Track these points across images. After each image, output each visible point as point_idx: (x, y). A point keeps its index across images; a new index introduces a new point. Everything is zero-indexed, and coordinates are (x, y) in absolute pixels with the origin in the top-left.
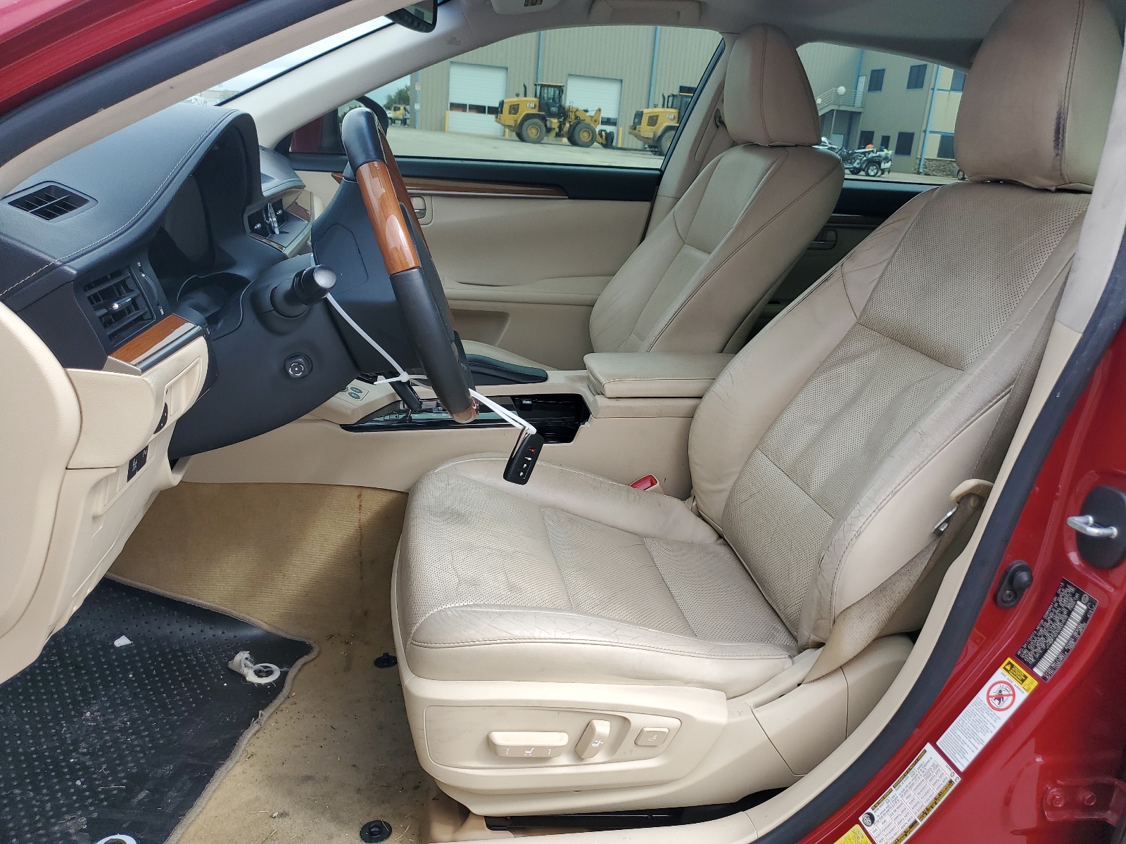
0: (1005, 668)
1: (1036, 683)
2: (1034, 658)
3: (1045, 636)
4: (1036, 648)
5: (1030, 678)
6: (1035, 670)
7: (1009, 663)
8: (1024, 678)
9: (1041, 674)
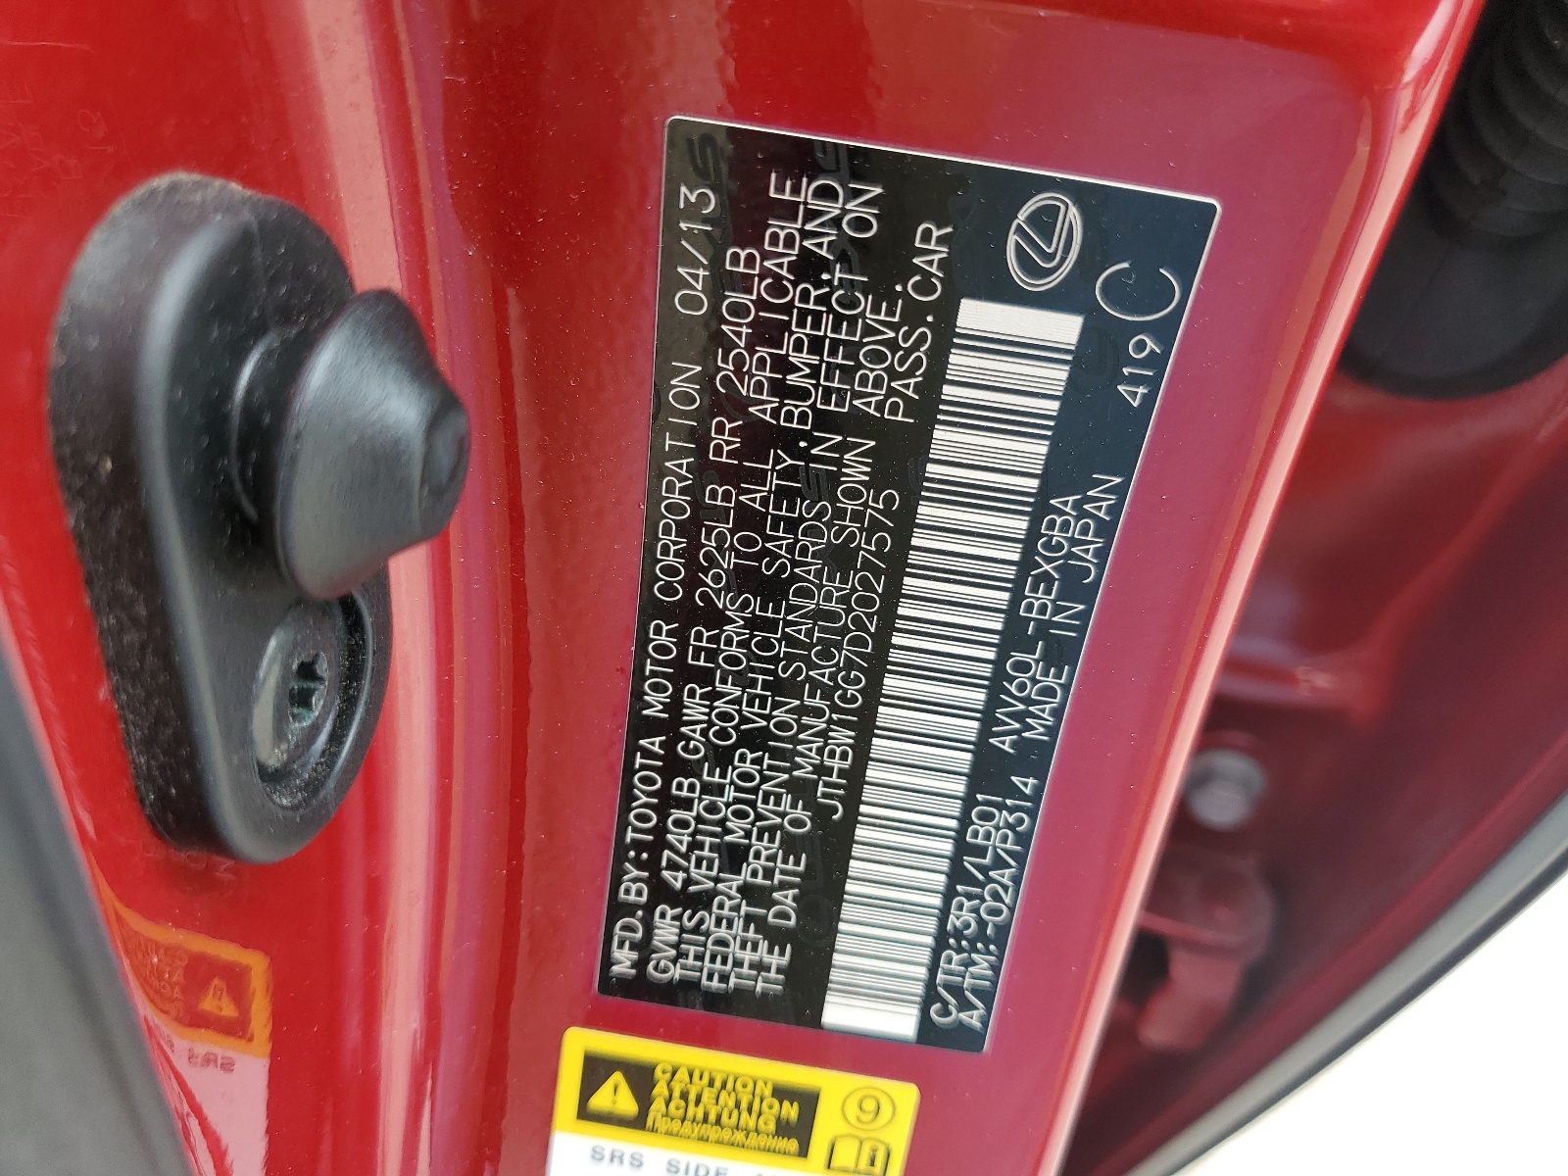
0: (584, 1113)
1: (903, 1098)
2: (776, 937)
3: (756, 740)
4: (734, 857)
5: (835, 1087)
6: (837, 1013)
7: (596, 1070)
8: (791, 1111)
9: (902, 1023)
